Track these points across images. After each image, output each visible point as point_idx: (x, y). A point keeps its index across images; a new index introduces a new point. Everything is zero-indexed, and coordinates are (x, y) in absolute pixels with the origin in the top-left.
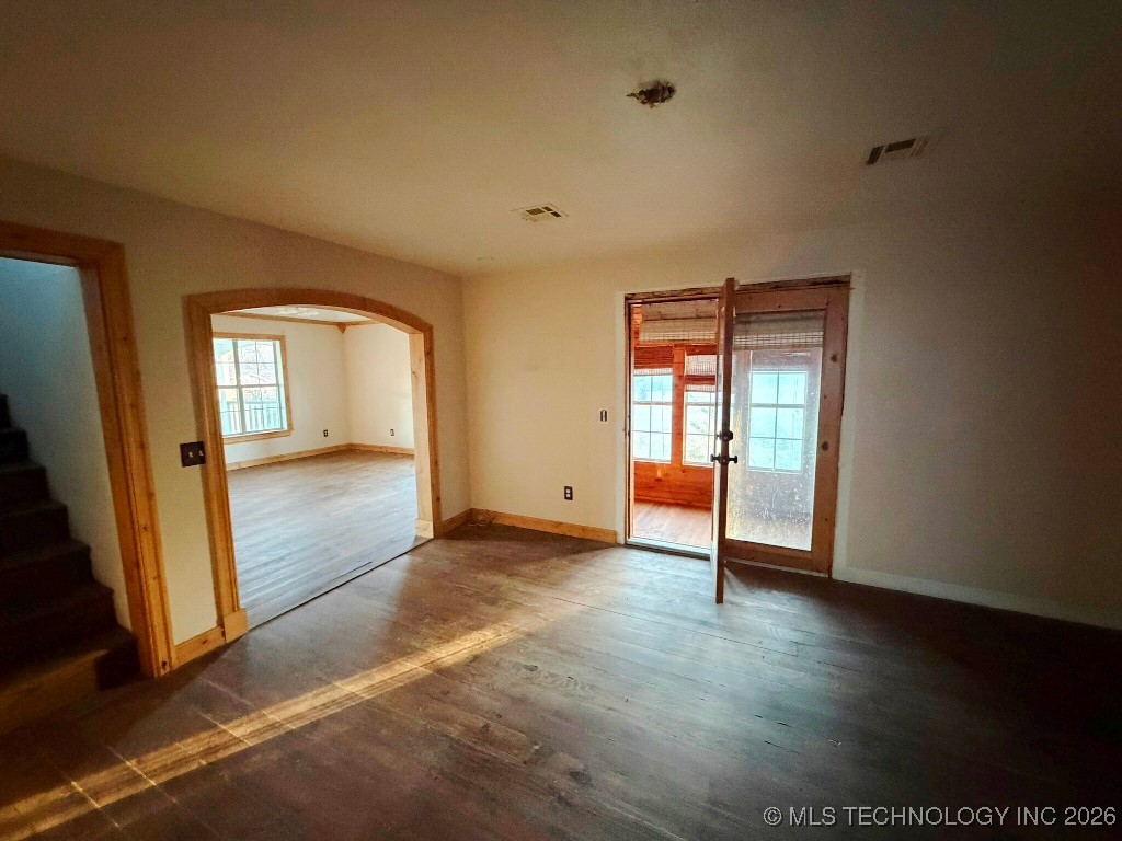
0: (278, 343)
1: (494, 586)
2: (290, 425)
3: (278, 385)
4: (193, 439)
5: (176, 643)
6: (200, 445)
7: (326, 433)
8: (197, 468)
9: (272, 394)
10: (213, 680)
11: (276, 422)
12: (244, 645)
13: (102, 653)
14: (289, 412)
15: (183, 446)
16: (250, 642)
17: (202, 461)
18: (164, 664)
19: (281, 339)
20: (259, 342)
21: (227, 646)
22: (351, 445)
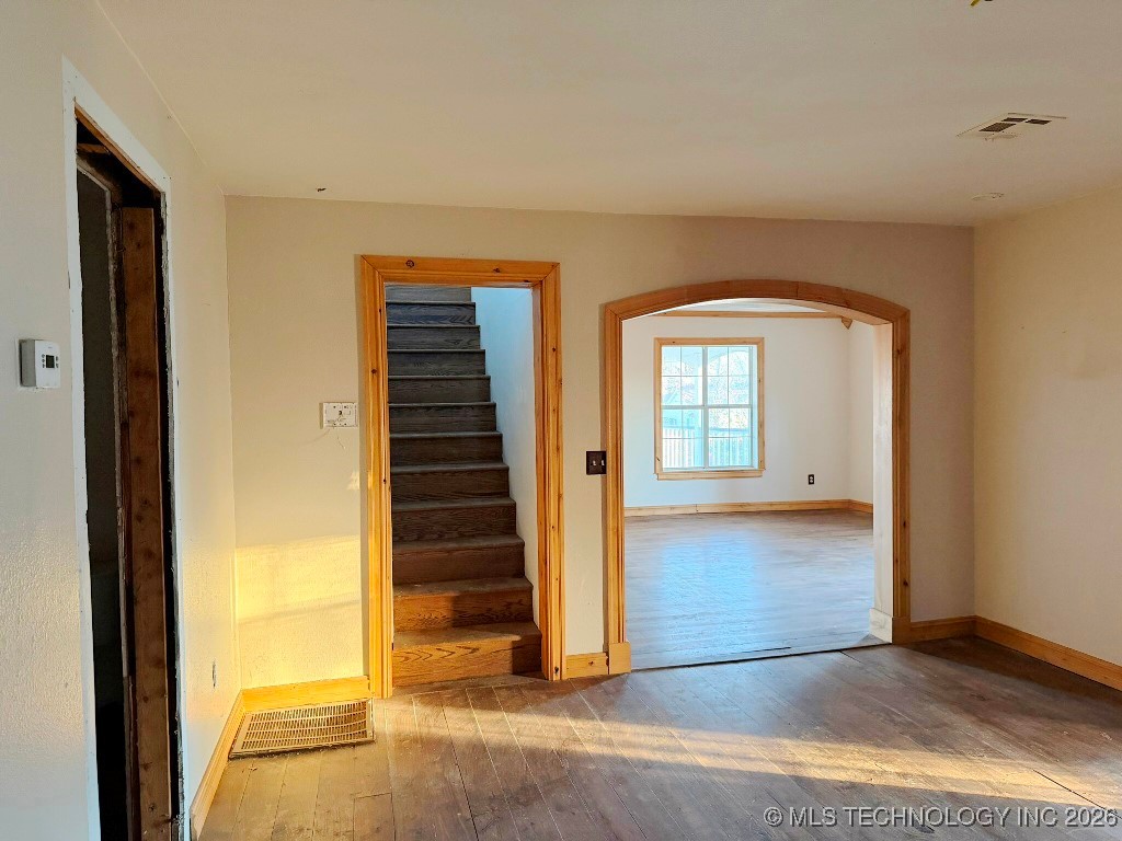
0: (755, 347)
1: (942, 725)
2: (762, 462)
3: (751, 406)
4: (598, 448)
5: (567, 654)
6: (603, 454)
7: (811, 479)
8: (598, 477)
9: (742, 419)
10: (588, 700)
11: (743, 458)
12: (623, 682)
13: (517, 638)
14: (762, 444)
15: (589, 454)
16: (628, 681)
17: (603, 471)
18: (557, 670)
19: (759, 342)
20: (732, 348)
21: (609, 677)
22: (850, 502)
